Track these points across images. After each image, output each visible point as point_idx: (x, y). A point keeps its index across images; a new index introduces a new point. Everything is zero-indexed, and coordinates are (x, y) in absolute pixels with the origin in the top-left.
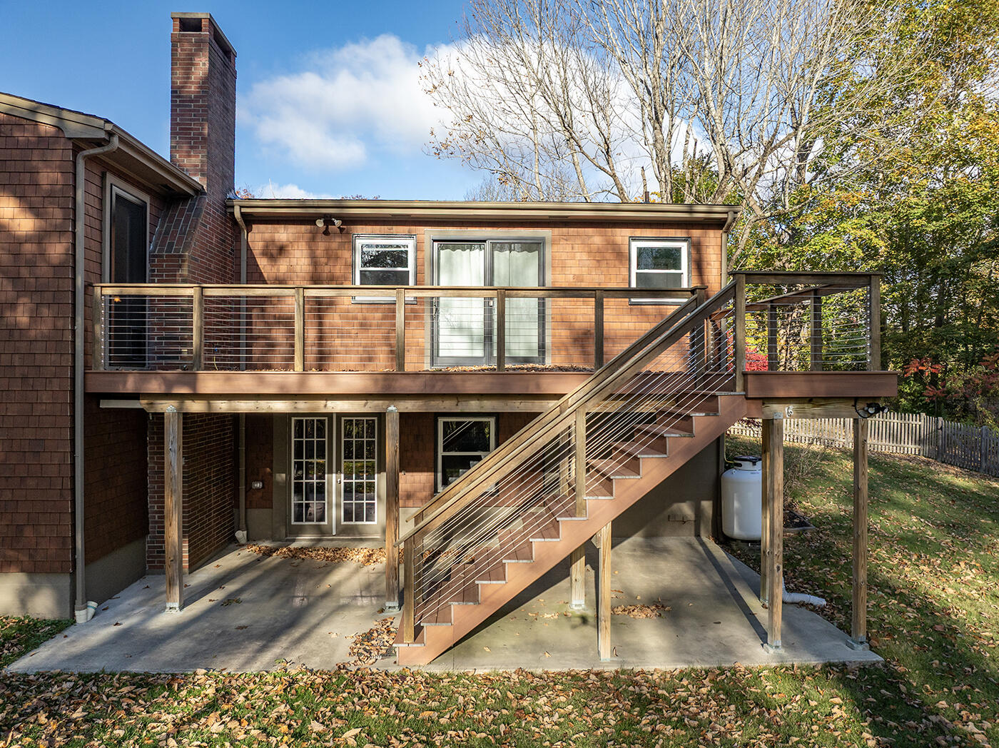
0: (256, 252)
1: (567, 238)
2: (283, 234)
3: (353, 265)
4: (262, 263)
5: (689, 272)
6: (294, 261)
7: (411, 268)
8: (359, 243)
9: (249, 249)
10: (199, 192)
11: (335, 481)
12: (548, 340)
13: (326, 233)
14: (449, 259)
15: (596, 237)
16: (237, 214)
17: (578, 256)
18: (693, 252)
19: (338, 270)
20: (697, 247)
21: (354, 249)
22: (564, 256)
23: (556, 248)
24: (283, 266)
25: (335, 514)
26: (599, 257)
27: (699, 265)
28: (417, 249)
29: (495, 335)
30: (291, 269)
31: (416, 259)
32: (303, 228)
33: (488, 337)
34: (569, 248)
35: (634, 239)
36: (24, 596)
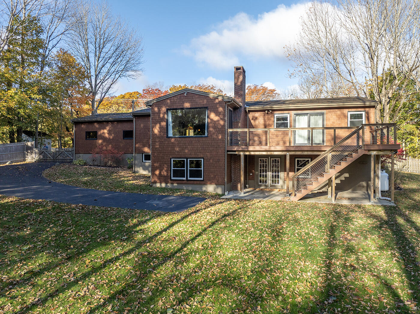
0: (251, 119)
1: (330, 112)
2: (257, 114)
3: (274, 121)
4: (252, 121)
5: (365, 120)
6: (260, 121)
7: (289, 121)
8: (275, 116)
9: (249, 118)
10: (241, 107)
11: (269, 174)
12: (325, 139)
13: (267, 113)
14: (298, 119)
15: (338, 112)
16: (247, 111)
17: (333, 117)
18: (366, 115)
19: (271, 123)
20: (368, 114)
21: (274, 117)
22: (329, 117)
23: (327, 115)
24: (257, 122)
25: (269, 182)
26: (339, 117)
27: (368, 118)
28: (290, 117)
29: (310, 138)
30: (259, 123)
31: (290, 119)
32: (262, 113)
33: (309, 138)
34: (331, 115)
35: (349, 112)
36: (215, 189)
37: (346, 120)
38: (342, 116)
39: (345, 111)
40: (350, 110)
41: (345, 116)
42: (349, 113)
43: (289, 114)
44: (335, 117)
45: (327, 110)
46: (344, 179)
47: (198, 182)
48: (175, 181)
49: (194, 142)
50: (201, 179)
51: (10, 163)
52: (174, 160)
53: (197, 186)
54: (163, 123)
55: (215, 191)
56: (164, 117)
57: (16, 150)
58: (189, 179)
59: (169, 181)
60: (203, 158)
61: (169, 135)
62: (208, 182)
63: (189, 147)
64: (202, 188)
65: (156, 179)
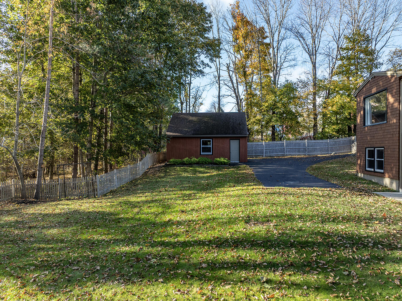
36: (391, 183)
47: (381, 174)
48: (367, 172)
49: (378, 130)
50: (382, 171)
51: (334, 154)
52: (368, 150)
53: (380, 179)
54: (362, 112)
55: (392, 186)
56: (362, 106)
57: (344, 144)
58: (376, 170)
59: (364, 171)
60: (384, 147)
61: (366, 124)
62: (387, 175)
63: (375, 135)
64: (383, 182)
65: (358, 169)
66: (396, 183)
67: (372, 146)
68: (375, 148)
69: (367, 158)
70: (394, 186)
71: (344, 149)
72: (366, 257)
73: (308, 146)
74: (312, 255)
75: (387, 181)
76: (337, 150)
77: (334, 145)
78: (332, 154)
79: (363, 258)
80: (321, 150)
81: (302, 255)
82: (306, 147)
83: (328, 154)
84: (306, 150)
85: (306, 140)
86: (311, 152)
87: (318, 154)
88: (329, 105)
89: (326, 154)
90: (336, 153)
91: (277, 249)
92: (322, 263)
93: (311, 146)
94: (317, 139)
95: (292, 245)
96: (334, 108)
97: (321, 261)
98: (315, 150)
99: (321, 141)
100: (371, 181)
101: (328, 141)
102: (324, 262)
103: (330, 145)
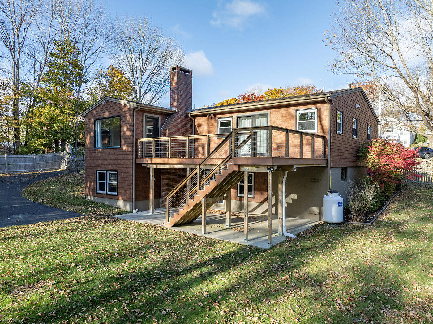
1: (275, 112)
2: (202, 120)
3: (218, 127)
4: (197, 128)
5: (317, 121)
6: (204, 127)
7: (232, 126)
8: (219, 120)
9: (195, 125)
10: (175, 112)
13: (211, 118)
16: (189, 116)
17: (278, 118)
19: (214, 129)
20: (319, 112)
21: (218, 122)
22: (274, 119)
23: (271, 116)
24: (201, 129)
26: (285, 119)
27: (320, 118)
28: (233, 121)
30: (203, 129)
31: (233, 124)
32: (206, 117)
34: (276, 116)
35: (297, 110)
36: (125, 205)
37: (294, 122)
38: (288, 117)
39: (292, 110)
40: (299, 108)
41: (292, 117)
42: (298, 112)
43: (231, 117)
44: (281, 118)
45: (272, 110)
46: (291, 201)
47: (114, 197)
48: (98, 195)
49: (111, 153)
50: (116, 194)
51: (42, 171)
52: (99, 173)
53: (113, 201)
54: (92, 134)
55: (125, 208)
56: (92, 128)
57: (52, 160)
58: (108, 193)
59: (95, 194)
60: (117, 171)
61: (97, 147)
62: (120, 198)
63: (108, 158)
64: (116, 204)
65: (87, 191)
66: (130, 204)
67: (104, 169)
68: (107, 171)
69: (98, 181)
70: (128, 208)
71: (52, 165)
72: (167, 290)
73: (8, 162)
74: (122, 307)
75: (121, 203)
76: (45, 167)
77: (40, 160)
78: (39, 172)
79: (165, 292)
80: (25, 167)
81: (112, 310)
82: (5, 163)
83: (34, 171)
84: (5, 167)
85: (6, 155)
86: (12, 169)
87: (22, 172)
88: (36, 115)
89: (32, 171)
90: (44, 170)
91: (80, 314)
92: (137, 312)
93: (13, 163)
94: (21, 154)
95: (94, 303)
96: (43, 120)
97: (136, 310)
98: (17, 167)
99: (25, 156)
100: (102, 204)
101: (34, 156)
102: (139, 310)
103: (37, 161)
